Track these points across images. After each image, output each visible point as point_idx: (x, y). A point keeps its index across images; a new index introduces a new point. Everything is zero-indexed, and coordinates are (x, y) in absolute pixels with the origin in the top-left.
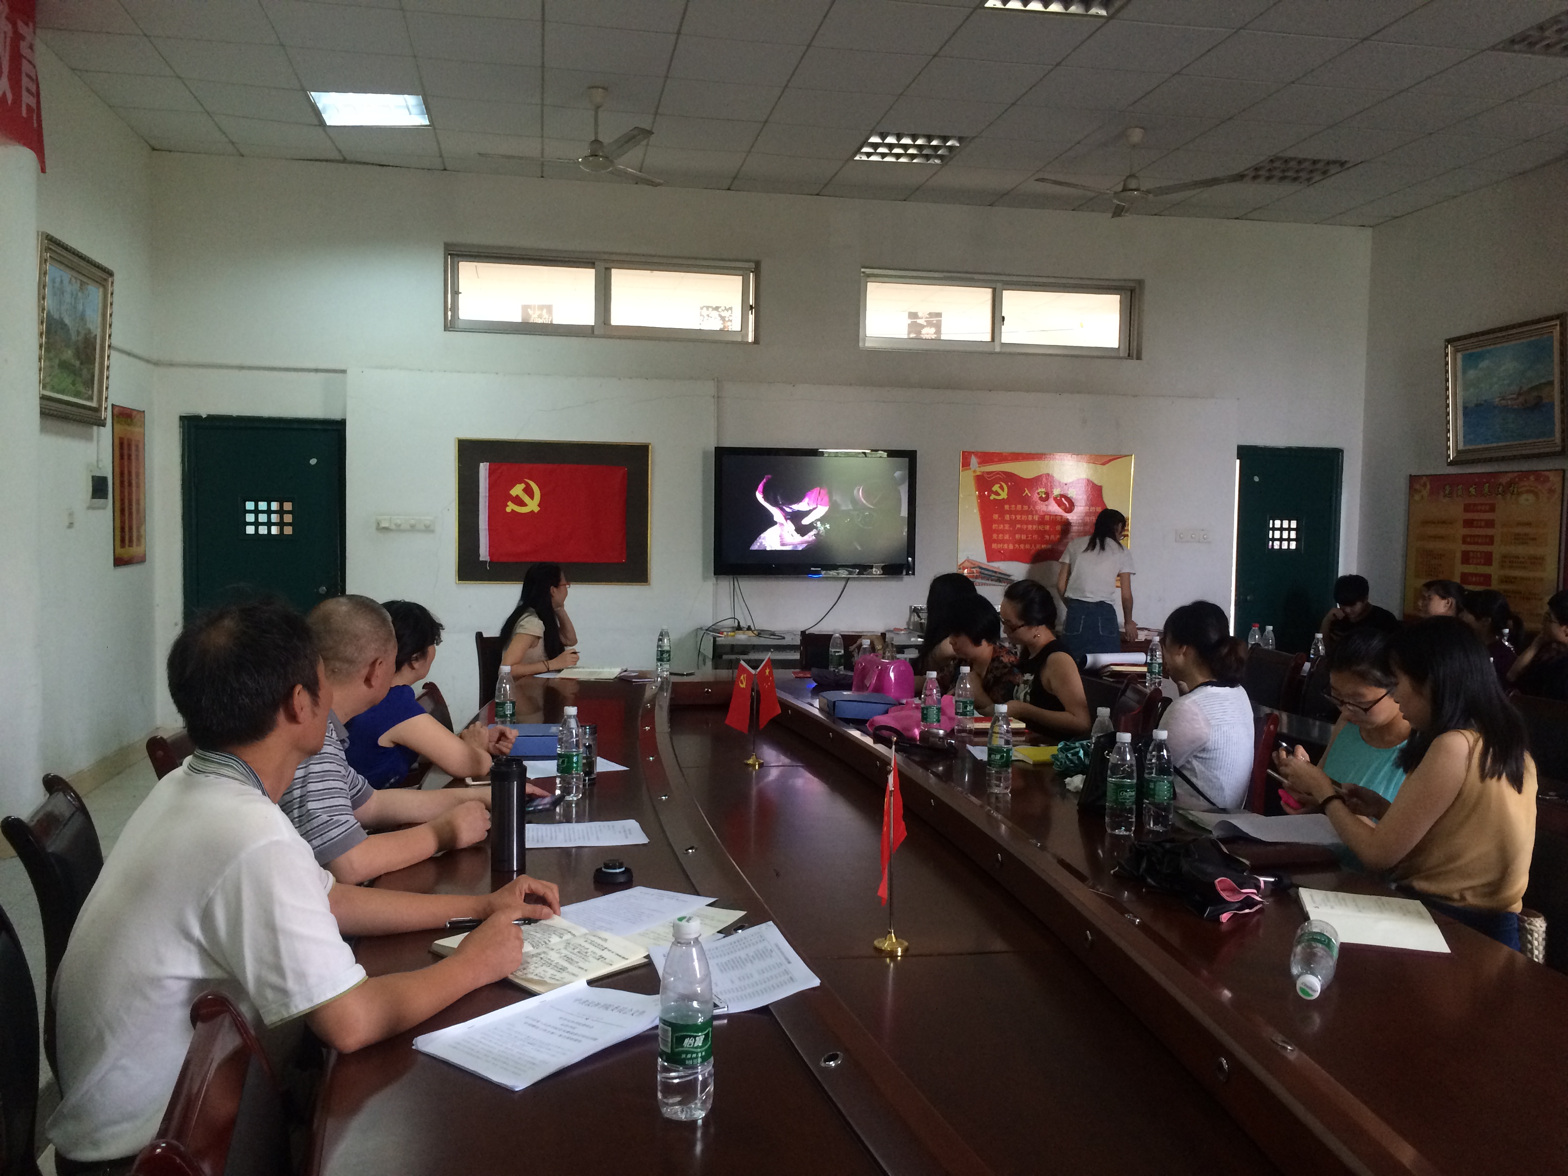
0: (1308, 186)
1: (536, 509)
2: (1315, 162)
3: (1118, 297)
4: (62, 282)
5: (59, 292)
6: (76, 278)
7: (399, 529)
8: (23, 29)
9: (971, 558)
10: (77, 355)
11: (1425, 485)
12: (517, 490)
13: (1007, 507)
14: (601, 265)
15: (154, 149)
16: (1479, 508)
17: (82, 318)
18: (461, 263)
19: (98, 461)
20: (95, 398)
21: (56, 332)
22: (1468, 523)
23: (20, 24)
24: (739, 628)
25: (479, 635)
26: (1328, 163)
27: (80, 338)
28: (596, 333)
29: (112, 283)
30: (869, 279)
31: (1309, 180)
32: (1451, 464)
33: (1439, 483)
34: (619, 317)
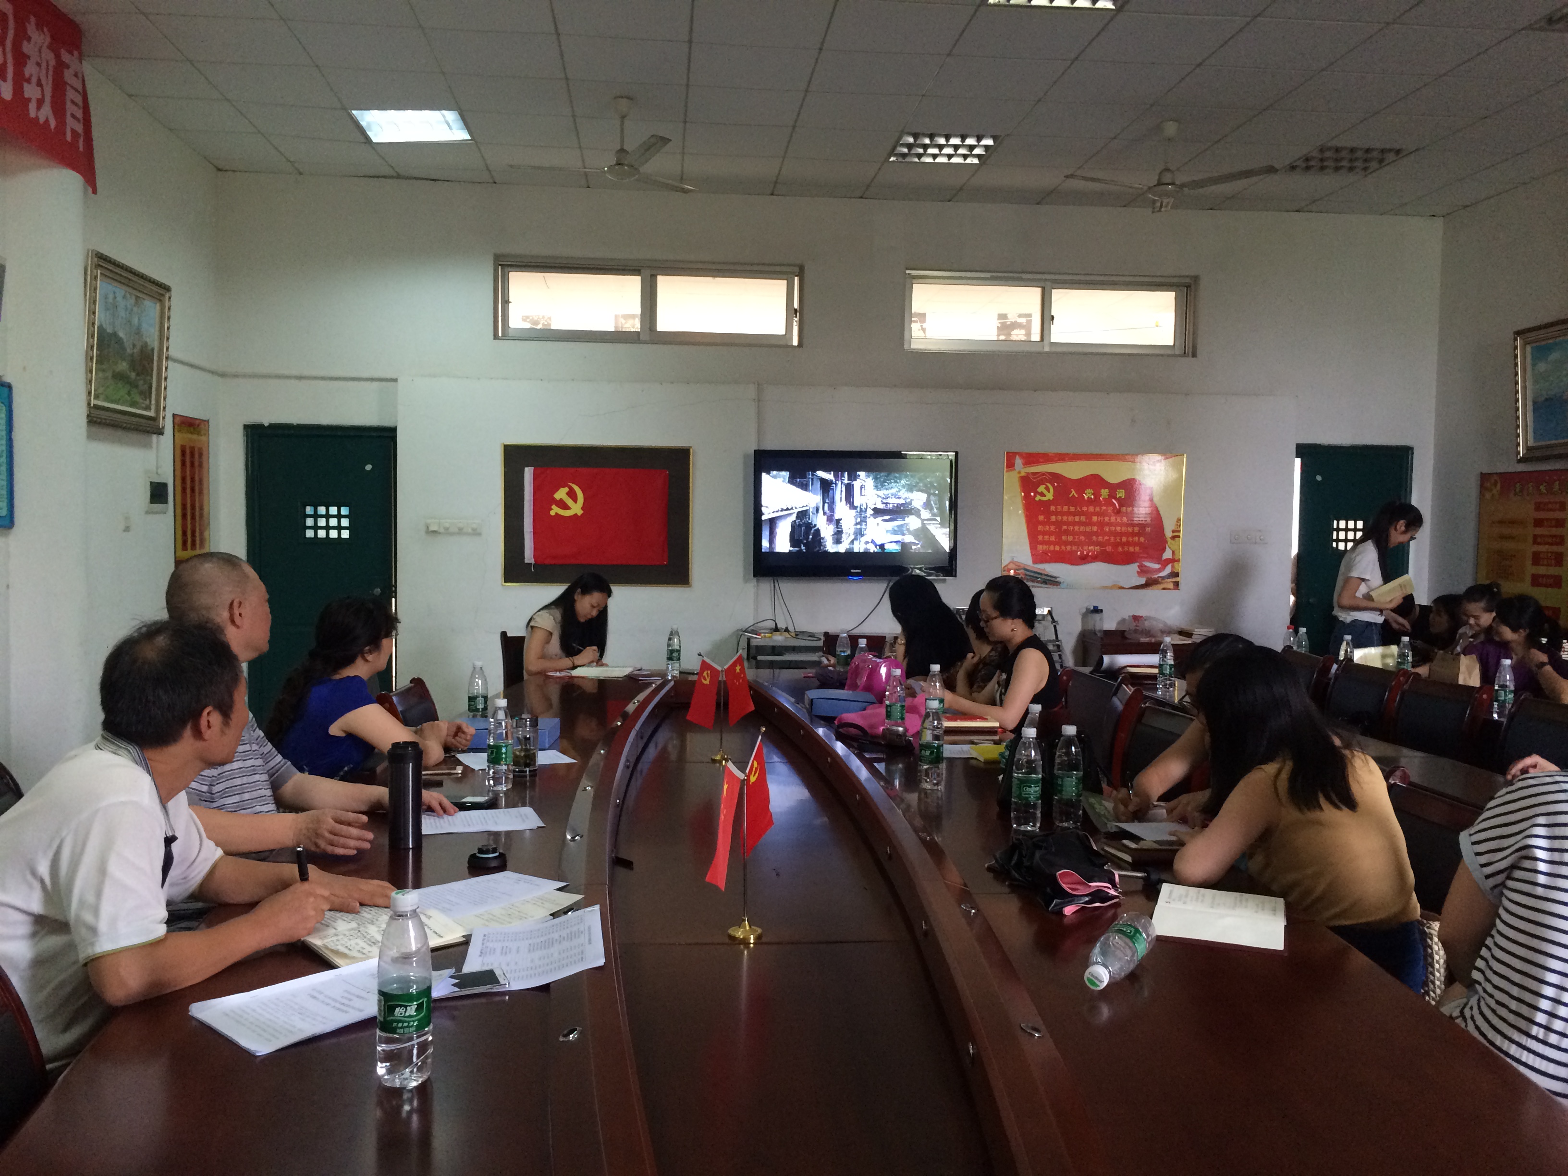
0: (1366, 176)
1: (580, 512)
2: (1368, 151)
3: (1174, 293)
4: (115, 298)
5: (112, 307)
6: (130, 294)
7: (447, 532)
8: (66, 57)
9: (1015, 560)
10: (133, 367)
11: (1495, 484)
12: (561, 494)
13: (1052, 508)
14: (648, 272)
15: (219, 170)
16: (1550, 506)
17: (138, 332)
18: (511, 274)
19: (157, 468)
20: (153, 407)
21: (109, 346)
22: (1538, 523)
23: (63, 51)
24: (776, 629)
25: (504, 634)
26: (1383, 151)
27: (135, 351)
28: (641, 338)
29: (170, 298)
30: (914, 281)
31: (1365, 169)
32: (1520, 461)
33: (1508, 481)
34: (665, 323)
